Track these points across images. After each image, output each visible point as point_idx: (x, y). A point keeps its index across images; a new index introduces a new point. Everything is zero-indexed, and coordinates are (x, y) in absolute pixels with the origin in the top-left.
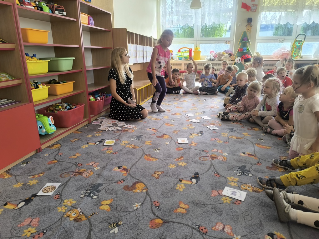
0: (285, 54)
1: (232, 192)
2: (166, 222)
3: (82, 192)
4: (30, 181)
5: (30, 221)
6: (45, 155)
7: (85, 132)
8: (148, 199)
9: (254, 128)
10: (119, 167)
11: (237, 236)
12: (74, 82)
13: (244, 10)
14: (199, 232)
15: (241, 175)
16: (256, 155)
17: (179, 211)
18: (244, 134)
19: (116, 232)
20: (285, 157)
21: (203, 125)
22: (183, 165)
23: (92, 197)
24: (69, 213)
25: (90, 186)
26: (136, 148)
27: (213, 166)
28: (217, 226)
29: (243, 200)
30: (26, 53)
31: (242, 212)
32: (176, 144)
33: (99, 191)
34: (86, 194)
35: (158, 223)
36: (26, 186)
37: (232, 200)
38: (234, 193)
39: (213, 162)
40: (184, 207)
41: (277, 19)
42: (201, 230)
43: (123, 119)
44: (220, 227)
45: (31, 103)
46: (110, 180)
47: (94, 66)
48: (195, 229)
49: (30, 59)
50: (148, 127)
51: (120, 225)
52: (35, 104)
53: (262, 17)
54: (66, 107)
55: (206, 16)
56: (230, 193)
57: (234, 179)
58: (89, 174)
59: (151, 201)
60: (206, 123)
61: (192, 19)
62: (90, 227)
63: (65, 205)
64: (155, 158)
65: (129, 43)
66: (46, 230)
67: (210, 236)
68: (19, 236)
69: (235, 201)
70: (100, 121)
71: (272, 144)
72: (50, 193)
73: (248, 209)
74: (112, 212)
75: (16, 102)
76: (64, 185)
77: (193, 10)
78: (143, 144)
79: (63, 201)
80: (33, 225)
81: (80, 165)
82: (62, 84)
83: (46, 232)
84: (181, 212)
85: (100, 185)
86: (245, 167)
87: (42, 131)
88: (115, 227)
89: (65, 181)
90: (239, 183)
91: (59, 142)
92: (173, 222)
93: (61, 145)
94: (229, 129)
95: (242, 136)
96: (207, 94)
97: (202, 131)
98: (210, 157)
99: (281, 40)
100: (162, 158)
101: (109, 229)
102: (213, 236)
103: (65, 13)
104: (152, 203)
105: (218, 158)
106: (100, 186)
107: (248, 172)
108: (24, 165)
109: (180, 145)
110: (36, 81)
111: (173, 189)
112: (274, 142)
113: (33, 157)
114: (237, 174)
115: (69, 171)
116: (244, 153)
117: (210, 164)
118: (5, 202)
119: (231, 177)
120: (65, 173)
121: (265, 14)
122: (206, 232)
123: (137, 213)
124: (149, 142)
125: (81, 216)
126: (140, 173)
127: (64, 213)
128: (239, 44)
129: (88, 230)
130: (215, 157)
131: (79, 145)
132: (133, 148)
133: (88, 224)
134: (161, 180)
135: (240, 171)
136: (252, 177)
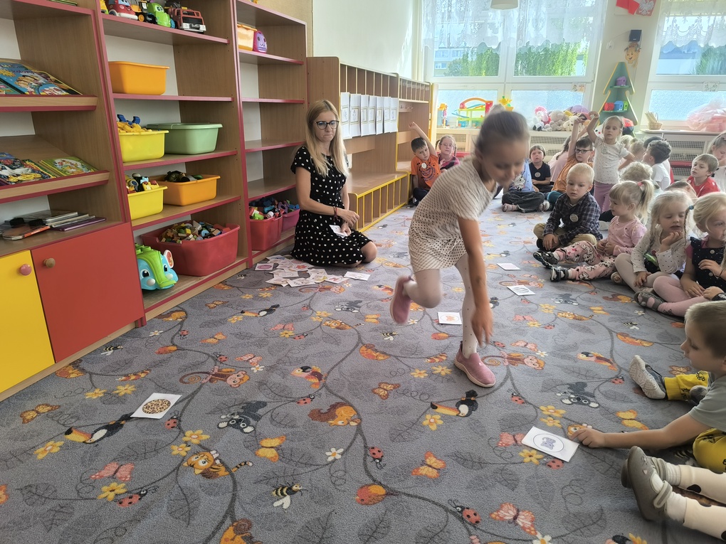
0: (718, 118)
1: (545, 440)
2: (392, 494)
3: (223, 417)
4: (119, 387)
5: (114, 470)
6: (152, 334)
7: (238, 288)
8: (359, 443)
9: (619, 297)
10: (304, 369)
11: (543, 536)
12: (219, 177)
13: (623, 11)
14: (462, 519)
15: (573, 403)
16: (614, 360)
17: (424, 473)
18: (592, 308)
19: (285, 506)
20: (682, 369)
21: (500, 283)
22: (443, 373)
23: (242, 430)
24: (193, 459)
25: (240, 404)
26: (345, 329)
27: (512, 380)
28: (501, 511)
29: (567, 459)
30: (118, 115)
31: (561, 486)
32: (432, 323)
33: (257, 418)
34: (230, 422)
35: (375, 495)
36: (111, 398)
37: (542, 459)
38: (550, 443)
39: (513, 370)
40: (434, 465)
41: (704, 34)
42: (465, 517)
43: (321, 260)
44: (508, 513)
45: (126, 222)
46: (284, 395)
47: (264, 141)
48: (453, 513)
49: (128, 128)
50: (376, 282)
51: (295, 492)
52: (134, 224)
53: (665, 29)
54: (200, 232)
55: (530, 24)
56: (541, 441)
57: (555, 412)
58: (240, 379)
59: (365, 447)
60: (509, 279)
61: (496, 31)
62: (234, 491)
63: (186, 442)
64: (384, 353)
65: (343, 90)
66: (146, 490)
67: (483, 531)
68: (93, 499)
69: (551, 461)
70: (272, 265)
71: (657, 337)
72: (159, 416)
73: (577, 480)
74: (281, 464)
75: (97, 219)
76: (186, 401)
77: (499, 12)
78: (360, 322)
79: (184, 433)
80: (121, 478)
81: (224, 359)
82: (193, 181)
83: (145, 494)
84: (426, 475)
85: (262, 405)
86: (585, 385)
87: (148, 283)
88: (285, 496)
89: (190, 392)
90: (565, 422)
91: (182, 307)
92: (409, 495)
93: (186, 312)
94: (561, 295)
95: (588, 313)
96: (519, 210)
97: (496, 299)
98: (507, 358)
99: (711, 85)
100: (398, 354)
101: (272, 497)
102: (491, 531)
103: (203, 28)
104: (366, 451)
105: (525, 361)
106: (261, 407)
107: (589, 398)
108: (109, 353)
109: (441, 328)
110: (139, 176)
111: (416, 424)
112: (661, 331)
113: (128, 337)
114: (564, 401)
115: (200, 371)
116: (587, 354)
117: (505, 374)
118: (68, 428)
119: (549, 407)
120: (192, 374)
121: (674, 21)
122: (477, 522)
123: (332, 469)
124: (374, 316)
125: (216, 467)
126: (347, 383)
127: (183, 459)
128: (606, 92)
129: (228, 497)
130: (519, 360)
131: (224, 316)
132: (337, 328)
133: (231, 484)
134: (391, 402)
135: (572, 394)
136: (598, 409)
